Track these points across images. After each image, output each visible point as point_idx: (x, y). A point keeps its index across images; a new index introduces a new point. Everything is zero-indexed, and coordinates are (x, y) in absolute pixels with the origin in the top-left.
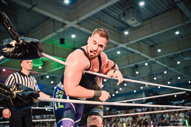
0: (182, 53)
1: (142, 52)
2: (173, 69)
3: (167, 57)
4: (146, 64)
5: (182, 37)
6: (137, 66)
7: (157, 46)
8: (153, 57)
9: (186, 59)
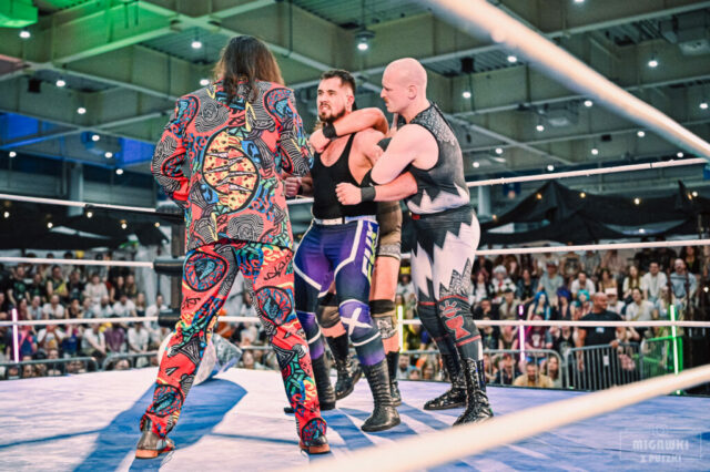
3: (607, 33)
6: (468, 64)
9: (688, 48)
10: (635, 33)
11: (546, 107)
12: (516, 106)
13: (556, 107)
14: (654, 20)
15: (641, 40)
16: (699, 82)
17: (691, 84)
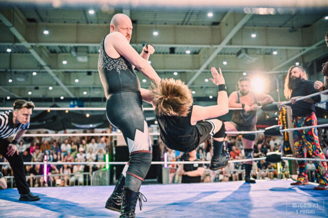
0: (76, 49)
1: (13, 26)
2: (50, 71)
3: (48, 47)
4: (9, 50)
5: (88, 23)
7: (41, 24)
8: (29, 41)
10: (58, 50)
11: (15, 72)
12: (4, 70)
13: (20, 73)
14: (66, 47)
15: (59, 53)
16: (75, 72)
17: (72, 72)
